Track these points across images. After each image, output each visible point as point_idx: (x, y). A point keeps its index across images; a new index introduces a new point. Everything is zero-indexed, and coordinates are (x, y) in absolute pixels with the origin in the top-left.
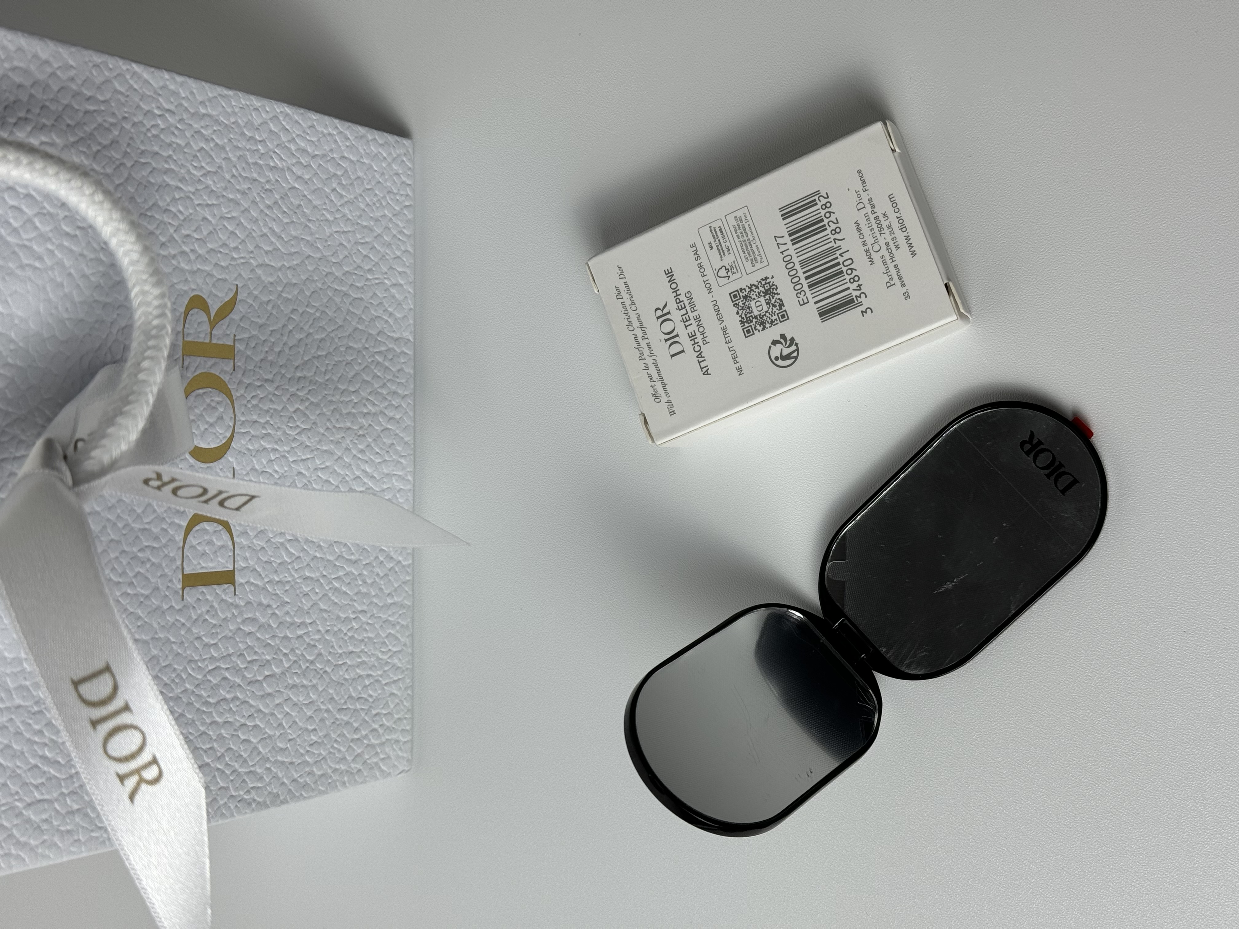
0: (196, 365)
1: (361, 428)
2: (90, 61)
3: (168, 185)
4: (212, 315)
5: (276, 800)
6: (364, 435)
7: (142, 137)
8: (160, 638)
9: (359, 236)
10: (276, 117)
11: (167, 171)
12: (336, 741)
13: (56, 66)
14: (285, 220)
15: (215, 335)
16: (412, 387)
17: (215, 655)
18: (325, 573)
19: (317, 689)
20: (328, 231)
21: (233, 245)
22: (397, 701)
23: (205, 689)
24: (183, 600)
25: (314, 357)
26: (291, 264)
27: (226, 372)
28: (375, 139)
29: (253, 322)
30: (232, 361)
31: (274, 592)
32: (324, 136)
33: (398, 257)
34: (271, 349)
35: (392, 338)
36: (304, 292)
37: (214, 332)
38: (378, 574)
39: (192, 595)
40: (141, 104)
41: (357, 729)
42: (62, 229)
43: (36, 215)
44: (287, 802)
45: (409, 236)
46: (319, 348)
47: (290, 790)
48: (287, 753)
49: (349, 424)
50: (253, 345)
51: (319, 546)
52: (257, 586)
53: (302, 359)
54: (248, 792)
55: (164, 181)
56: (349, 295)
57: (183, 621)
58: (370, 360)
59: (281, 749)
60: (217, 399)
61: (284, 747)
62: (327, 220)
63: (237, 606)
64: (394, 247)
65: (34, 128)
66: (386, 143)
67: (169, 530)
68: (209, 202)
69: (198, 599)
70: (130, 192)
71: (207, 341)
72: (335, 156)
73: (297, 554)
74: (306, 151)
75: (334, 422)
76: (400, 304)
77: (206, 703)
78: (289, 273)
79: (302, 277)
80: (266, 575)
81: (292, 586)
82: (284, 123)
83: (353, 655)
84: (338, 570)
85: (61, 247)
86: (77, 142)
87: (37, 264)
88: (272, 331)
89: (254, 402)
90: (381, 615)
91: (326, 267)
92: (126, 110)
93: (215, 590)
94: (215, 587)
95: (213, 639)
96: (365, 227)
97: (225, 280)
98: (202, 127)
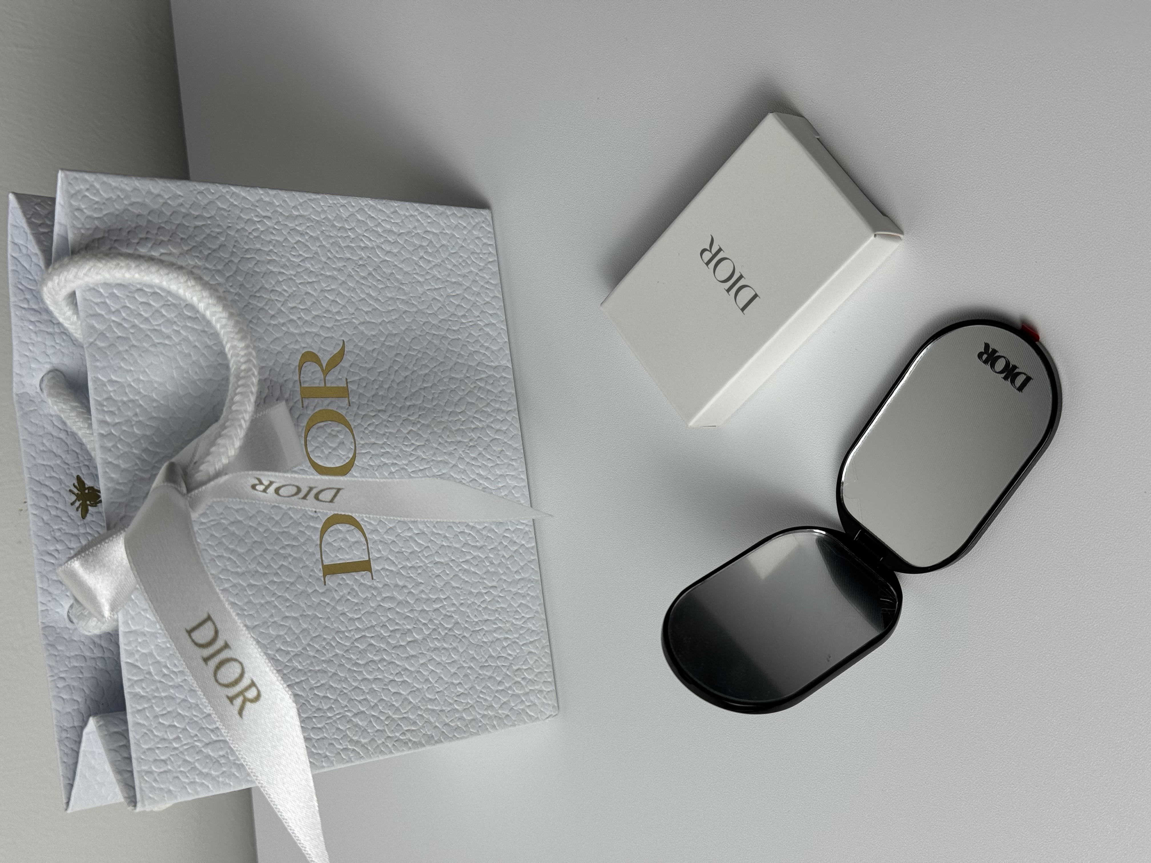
0: (314, 405)
1: (471, 440)
2: (194, 190)
3: (272, 272)
4: (324, 365)
5: (430, 740)
6: (474, 446)
7: (245, 239)
8: (309, 615)
9: (449, 291)
10: (362, 209)
11: (269, 262)
12: (481, 692)
13: (166, 197)
14: (380, 286)
15: (328, 380)
16: (516, 403)
17: (360, 627)
18: (453, 558)
19: (458, 651)
20: (420, 290)
21: (335, 310)
22: (536, 658)
23: (353, 654)
24: (325, 585)
25: (421, 389)
26: (390, 319)
27: (342, 408)
28: (454, 213)
29: (361, 367)
30: (347, 399)
31: (408, 576)
32: (407, 217)
33: (488, 302)
34: (381, 386)
35: (491, 367)
36: (404, 339)
37: (327, 378)
38: (504, 557)
39: (332, 581)
40: (242, 215)
41: (500, 682)
42: (185, 314)
43: (162, 307)
44: (442, 742)
45: (496, 285)
46: (424, 381)
47: (443, 732)
48: (436, 702)
49: (459, 439)
50: (364, 385)
51: (445, 537)
52: (391, 571)
53: (410, 391)
54: (403, 734)
55: (268, 269)
56: (447, 338)
57: (327, 601)
58: (472, 386)
59: (430, 700)
60: (337, 429)
61: (433, 698)
62: (419, 282)
63: (375, 588)
64: (483, 295)
65: (154, 244)
66: (464, 215)
67: (306, 532)
68: (310, 281)
69: (339, 584)
70: (239, 281)
71: (322, 385)
72: (419, 231)
73: (426, 545)
74: (393, 231)
75: (445, 438)
76: (495, 339)
77: (357, 664)
78: (389, 327)
79: (401, 328)
80: (399, 563)
81: (424, 570)
82: (369, 213)
83: (488, 622)
84: (465, 554)
85: (185, 327)
86: (191, 249)
87: (167, 342)
88: (380, 373)
89: (370, 429)
90: (511, 589)
91: (422, 318)
92: (229, 221)
93: (354, 576)
94: (353, 574)
95: (357, 615)
96: (455, 283)
97: (332, 338)
98: (296, 225)
